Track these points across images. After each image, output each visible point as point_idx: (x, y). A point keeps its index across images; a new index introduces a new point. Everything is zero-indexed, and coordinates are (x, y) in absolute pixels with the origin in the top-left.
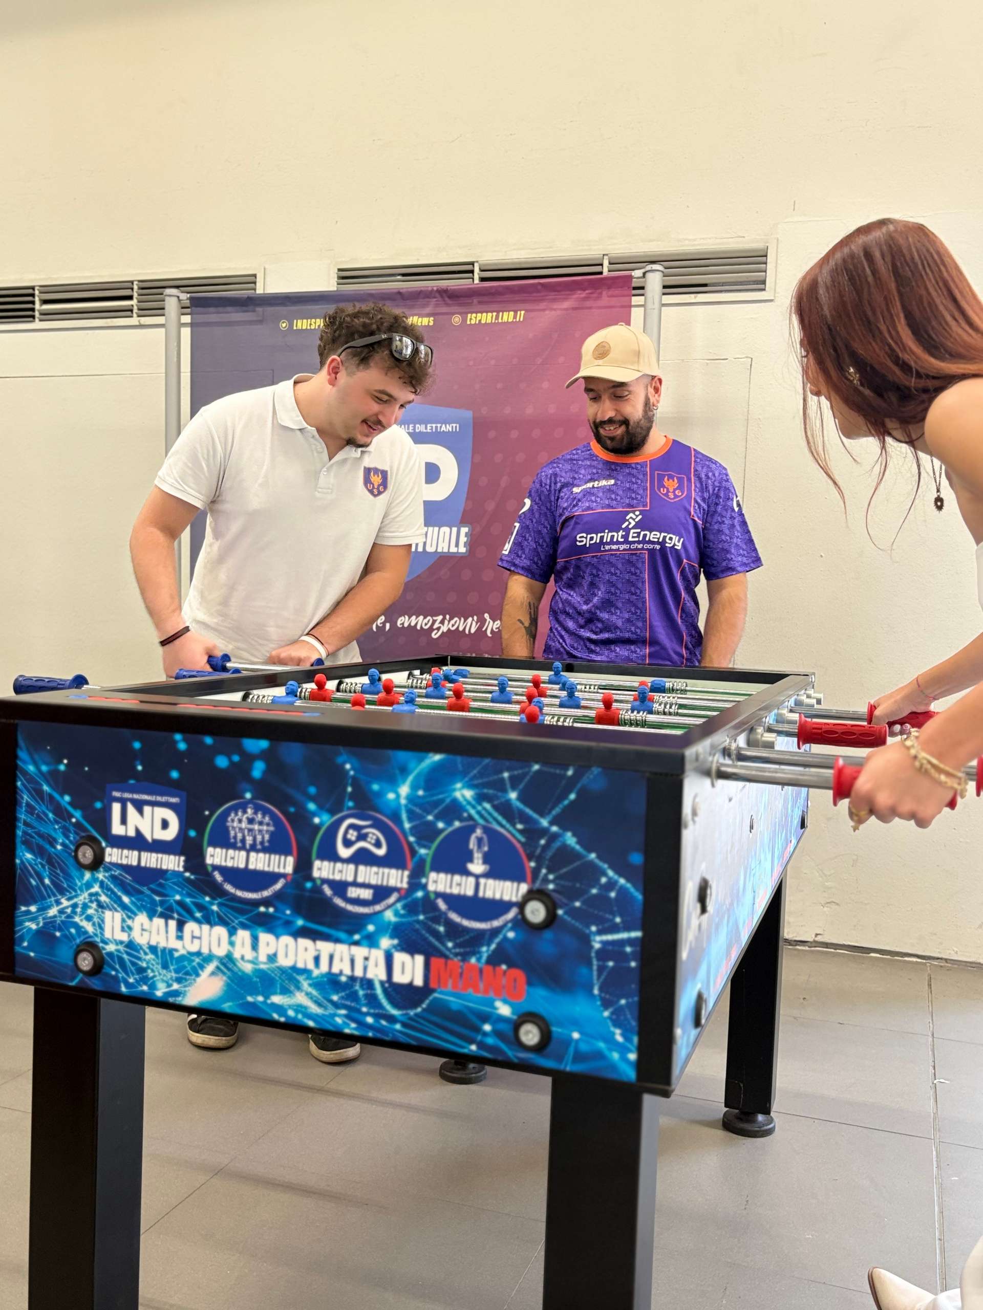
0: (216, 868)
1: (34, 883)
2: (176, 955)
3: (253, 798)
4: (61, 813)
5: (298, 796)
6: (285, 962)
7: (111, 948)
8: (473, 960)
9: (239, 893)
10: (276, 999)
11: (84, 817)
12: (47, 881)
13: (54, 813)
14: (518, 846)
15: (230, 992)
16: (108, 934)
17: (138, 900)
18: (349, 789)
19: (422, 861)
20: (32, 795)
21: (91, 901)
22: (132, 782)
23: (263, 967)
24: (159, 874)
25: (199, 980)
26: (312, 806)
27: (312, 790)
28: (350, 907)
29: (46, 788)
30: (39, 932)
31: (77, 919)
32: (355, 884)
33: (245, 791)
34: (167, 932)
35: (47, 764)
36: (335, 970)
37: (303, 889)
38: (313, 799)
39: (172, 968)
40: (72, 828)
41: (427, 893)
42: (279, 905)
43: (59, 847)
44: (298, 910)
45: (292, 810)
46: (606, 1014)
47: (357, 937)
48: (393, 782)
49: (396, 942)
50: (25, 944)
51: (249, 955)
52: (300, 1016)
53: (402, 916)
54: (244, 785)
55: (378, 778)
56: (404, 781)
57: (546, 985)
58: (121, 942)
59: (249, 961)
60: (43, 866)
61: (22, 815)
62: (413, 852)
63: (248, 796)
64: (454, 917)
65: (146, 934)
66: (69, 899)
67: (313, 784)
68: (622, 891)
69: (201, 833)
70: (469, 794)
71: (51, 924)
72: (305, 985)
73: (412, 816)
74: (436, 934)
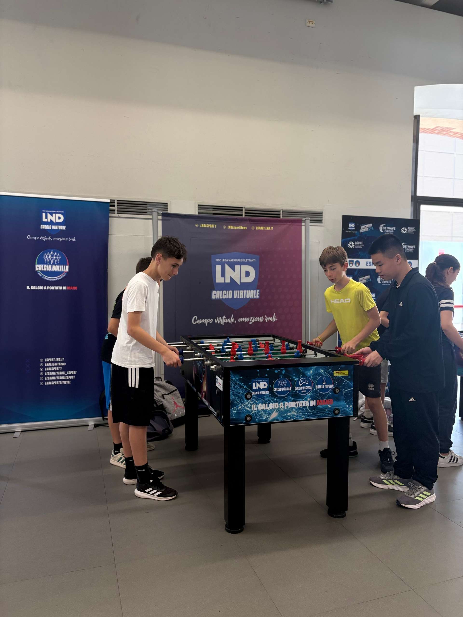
0: (275, 392)
1: (235, 402)
2: (268, 410)
3: (283, 377)
4: (241, 387)
5: (292, 376)
6: (290, 407)
7: (253, 412)
8: (324, 399)
9: (280, 396)
10: (288, 414)
11: (247, 387)
12: (238, 401)
13: (240, 387)
14: (331, 378)
15: (279, 415)
16: (253, 409)
17: (259, 401)
18: (301, 373)
19: (315, 384)
20: (234, 384)
21: (249, 404)
22: (257, 378)
23: (285, 409)
24: (264, 395)
25: (272, 414)
26: (294, 377)
27: (294, 374)
28: (302, 394)
29: (237, 382)
30: (236, 412)
31: (245, 408)
32: (303, 390)
33: (281, 376)
34: (266, 406)
35: (238, 377)
36: (300, 406)
37: (293, 393)
38: (294, 376)
39: (267, 413)
40: (244, 389)
41: (316, 390)
42: (289, 396)
43: (241, 394)
44: (292, 397)
45: (290, 378)
46: (346, 403)
47: (303, 399)
48: (309, 371)
49: (310, 399)
50: (233, 416)
51: (283, 407)
52: (293, 416)
53: (311, 394)
54: (281, 375)
55: (306, 371)
56: (311, 371)
57: (337, 401)
58: (256, 410)
59: (283, 408)
60: (237, 399)
61: (232, 389)
62: (313, 383)
63: (282, 377)
64: (321, 392)
65: (261, 408)
66: (243, 404)
67: (294, 373)
68: (348, 383)
69: (272, 386)
70: (322, 371)
71: (240, 410)
72: (294, 410)
73: (313, 376)
74: (318, 396)
